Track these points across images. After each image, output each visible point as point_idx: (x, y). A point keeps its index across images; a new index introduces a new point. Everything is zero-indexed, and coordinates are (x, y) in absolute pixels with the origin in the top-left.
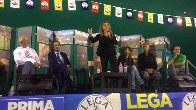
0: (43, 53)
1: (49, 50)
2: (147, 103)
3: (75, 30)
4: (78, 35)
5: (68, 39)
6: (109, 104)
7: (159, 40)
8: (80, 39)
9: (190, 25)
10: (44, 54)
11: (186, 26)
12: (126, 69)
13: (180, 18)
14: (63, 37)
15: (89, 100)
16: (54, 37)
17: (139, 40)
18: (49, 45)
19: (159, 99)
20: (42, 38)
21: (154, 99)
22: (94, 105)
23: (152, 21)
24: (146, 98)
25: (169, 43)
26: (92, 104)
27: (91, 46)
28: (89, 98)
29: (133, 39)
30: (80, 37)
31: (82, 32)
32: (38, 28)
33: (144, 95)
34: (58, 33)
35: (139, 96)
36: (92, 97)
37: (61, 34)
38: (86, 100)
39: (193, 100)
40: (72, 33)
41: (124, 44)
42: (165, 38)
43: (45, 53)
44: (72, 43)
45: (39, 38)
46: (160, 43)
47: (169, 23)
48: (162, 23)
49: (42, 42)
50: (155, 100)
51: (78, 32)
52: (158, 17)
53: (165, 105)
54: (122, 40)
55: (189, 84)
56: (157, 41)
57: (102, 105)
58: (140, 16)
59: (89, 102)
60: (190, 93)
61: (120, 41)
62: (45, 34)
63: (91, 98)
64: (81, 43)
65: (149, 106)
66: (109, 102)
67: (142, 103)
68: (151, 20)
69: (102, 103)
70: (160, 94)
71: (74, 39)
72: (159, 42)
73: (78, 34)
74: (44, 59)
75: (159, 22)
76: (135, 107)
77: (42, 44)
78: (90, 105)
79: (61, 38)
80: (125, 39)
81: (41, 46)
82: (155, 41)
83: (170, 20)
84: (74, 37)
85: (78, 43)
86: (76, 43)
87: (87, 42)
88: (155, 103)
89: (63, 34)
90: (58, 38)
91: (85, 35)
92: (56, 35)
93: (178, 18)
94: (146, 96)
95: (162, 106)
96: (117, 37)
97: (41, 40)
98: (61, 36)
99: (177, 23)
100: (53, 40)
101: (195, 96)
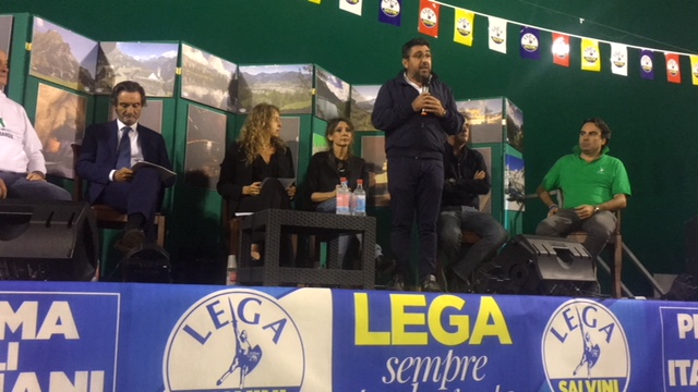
0: (54, 123)
1: (78, 113)
2: (424, 328)
3: (184, 46)
4: (194, 66)
5: (152, 77)
6: (288, 324)
7: (487, 111)
8: (199, 82)
9: (596, 66)
10: (57, 126)
11: (583, 68)
12: (361, 201)
13: (565, 37)
14: (135, 69)
15: (217, 309)
16: (98, 64)
18: (77, 92)
19: (467, 317)
20: (52, 62)
21: (451, 316)
22: (235, 325)
23: (468, 41)
24: (424, 310)
25: (518, 123)
26: (227, 323)
27: (243, 111)
28: (217, 302)
30: (201, 72)
31: (212, 56)
32: (39, 22)
33: (418, 299)
34: (114, 52)
35: (399, 300)
36: (228, 297)
37: (129, 55)
38: (204, 307)
39: (581, 325)
40: (173, 54)
41: (362, 113)
42: (507, 103)
43: (62, 123)
44: (170, 94)
45: (37, 62)
46: (490, 121)
47: (523, 52)
48: (502, 48)
49: (52, 78)
50: (454, 320)
51: (193, 55)
52: (490, 29)
53: (485, 338)
54: (358, 100)
55: (573, 271)
56: (478, 111)
57: (264, 328)
58: (428, 16)
59: (214, 316)
60: (573, 301)
61: (350, 102)
62: (66, 47)
63: (224, 300)
64: (207, 97)
65: (430, 337)
66: (288, 320)
67: (409, 328)
68: (464, 34)
69: (262, 322)
70: (473, 297)
71: (178, 78)
72: (486, 117)
73: (193, 61)
74: (55, 145)
75: (493, 46)
76: (381, 339)
77: (50, 88)
78: (218, 325)
79: (129, 70)
81: (46, 95)
82: (472, 112)
83: (529, 42)
84: (178, 71)
85: (194, 94)
86: (185, 94)
87: (226, 95)
88: (454, 329)
89: (137, 58)
90: (116, 69)
91: (223, 68)
92: (109, 56)
93: (558, 36)
94: (423, 304)
95: (476, 340)
96: (340, 86)
97: (48, 71)
98: (128, 64)
99: (551, 55)
100: (97, 76)
101: (590, 310)
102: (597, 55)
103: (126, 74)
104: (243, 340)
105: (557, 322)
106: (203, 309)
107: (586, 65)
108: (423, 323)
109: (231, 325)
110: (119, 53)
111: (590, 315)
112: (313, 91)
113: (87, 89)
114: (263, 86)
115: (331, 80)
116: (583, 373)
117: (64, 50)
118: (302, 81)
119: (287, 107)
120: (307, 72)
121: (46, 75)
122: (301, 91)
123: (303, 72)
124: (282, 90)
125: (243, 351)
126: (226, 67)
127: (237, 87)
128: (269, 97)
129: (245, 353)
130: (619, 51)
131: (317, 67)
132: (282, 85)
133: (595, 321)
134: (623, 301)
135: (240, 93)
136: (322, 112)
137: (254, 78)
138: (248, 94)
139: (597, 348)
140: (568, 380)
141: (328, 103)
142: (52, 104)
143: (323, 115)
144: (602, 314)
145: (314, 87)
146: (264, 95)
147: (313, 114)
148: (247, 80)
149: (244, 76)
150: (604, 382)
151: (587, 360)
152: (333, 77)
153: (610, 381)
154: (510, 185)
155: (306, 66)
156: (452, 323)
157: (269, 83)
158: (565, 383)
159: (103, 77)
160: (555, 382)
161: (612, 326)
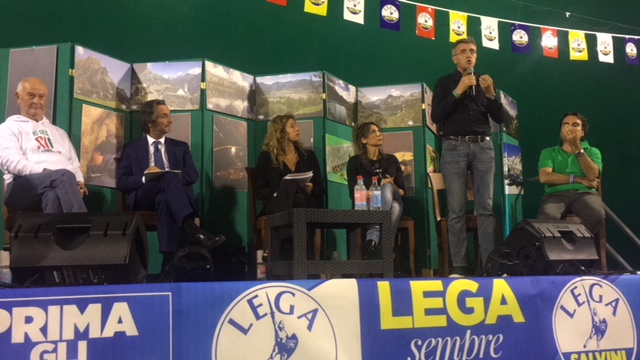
1: (117, 129)
2: (443, 311)
3: (207, 63)
4: (216, 80)
5: (181, 92)
6: (320, 313)
8: (222, 94)
9: (584, 56)
10: (99, 141)
11: (571, 58)
12: (376, 197)
13: (553, 30)
14: (164, 86)
15: (256, 302)
16: (132, 84)
17: (419, 102)
18: (116, 110)
19: (481, 299)
20: (93, 85)
21: (467, 299)
22: (273, 317)
24: (442, 294)
25: (513, 113)
26: (266, 314)
27: (261, 117)
28: (256, 296)
29: (399, 97)
30: (222, 85)
31: (231, 70)
32: (80, 50)
33: (436, 285)
34: (146, 72)
35: (418, 287)
36: (265, 292)
37: (159, 74)
38: (244, 302)
39: (588, 301)
40: (197, 70)
41: (369, 112)
44: (197, 107)
45: (80, 86)
47: (515, 48)
48: (495, 45)
49: (94, 99)
50: (470, 302)
51: (215, 70)
52: (483, 27)
53: (500, 318)
54: (364, 101)
55: (577, 250)
57: (299, 317)
58: (425, 20)
59: (254, 309)
60: (579, 279)
61: (357, 103)
62: (104, 71)
63: (262, 294)
64: (228, 107)
65: (449, 319)
67: (429, 312)
68: (459, 35)
70: (486, 280)
71: (203, 92)
73: (215, 76)
74: (99, 159)
75: (486, 43)
76: (404, 323)
77: (93, 108)
78: (258, 317)
79: (159, 88)
80: (374, 95)
81: (89, 114)
83: (520, 37)
84: (203, 86)
85: (218, 106)
86: (210, 106)
87: (246, 104)
88: (470, 311)
89: (166, 76)
90: (148, 87)
91: (241, 80)
92: (141, 76)
93: (546, 30)
94: (441, 289)
95: (491, 320)
96: (347, 89)
97: (89, 93)
98: (158, 82)
99: (541, 48)
100: (131, 95)
101: (595, 287)
102: (584, 45)
103: (158, 91)
104: (281, 329)
105: (565, 299)
106: (244, 303)
107: (574, 55)
108: (442, 306)
109: (269, 316)
110: (151, 73)
111: (596, 291)
112: (324, 96)
113: (124, 107)
114: (279, 94)
115: (339, 84)
116: (592, 345)
117: (103, 73)
118: (314, 87)
119: (301, 112)
120: (318, 79)
121: (88, 97)
122: (313, 96)
123: (314, 79)
124: (295, 96)
125: (281, 339)
126: (244, 78)
127: (255, 96)
128: (284, 104)
129: (284, 341)
130: (605, 41)
131: (326, 73)
132: (296, 92)
133: (601, 297)
134: (626, 276)
135: (258, 101)
136: (332, 115)
137: (270, 88)
138: (265, 102)
139: (604, 321)
140: (579, 353)
141: (338, 106)
142: (94, 123)
143: (334, 117)
144: (607, 290)
145: (324, 92)
146: (279, 102)
147: (325, 117)
148: (264, 90)
149: (261, 86)
150: (613, 353)
151: (596, 333)
152: (341, 82)
153: (619, 352)
154: (509, 170)
155: (317, 73)
156: (468, 305)
157: (284, 91)
158: (576, 356)
159: (137, 95)
160: (567, 356)
161: (617, 300)
